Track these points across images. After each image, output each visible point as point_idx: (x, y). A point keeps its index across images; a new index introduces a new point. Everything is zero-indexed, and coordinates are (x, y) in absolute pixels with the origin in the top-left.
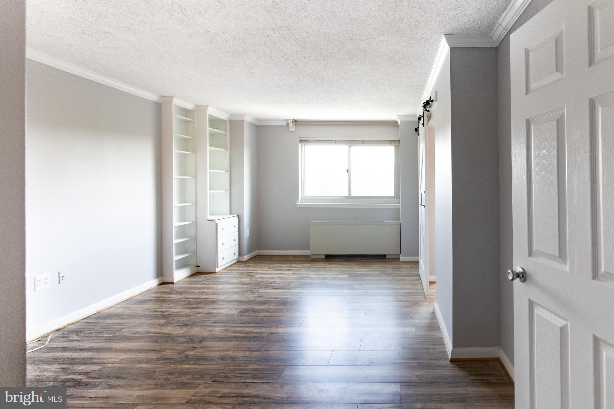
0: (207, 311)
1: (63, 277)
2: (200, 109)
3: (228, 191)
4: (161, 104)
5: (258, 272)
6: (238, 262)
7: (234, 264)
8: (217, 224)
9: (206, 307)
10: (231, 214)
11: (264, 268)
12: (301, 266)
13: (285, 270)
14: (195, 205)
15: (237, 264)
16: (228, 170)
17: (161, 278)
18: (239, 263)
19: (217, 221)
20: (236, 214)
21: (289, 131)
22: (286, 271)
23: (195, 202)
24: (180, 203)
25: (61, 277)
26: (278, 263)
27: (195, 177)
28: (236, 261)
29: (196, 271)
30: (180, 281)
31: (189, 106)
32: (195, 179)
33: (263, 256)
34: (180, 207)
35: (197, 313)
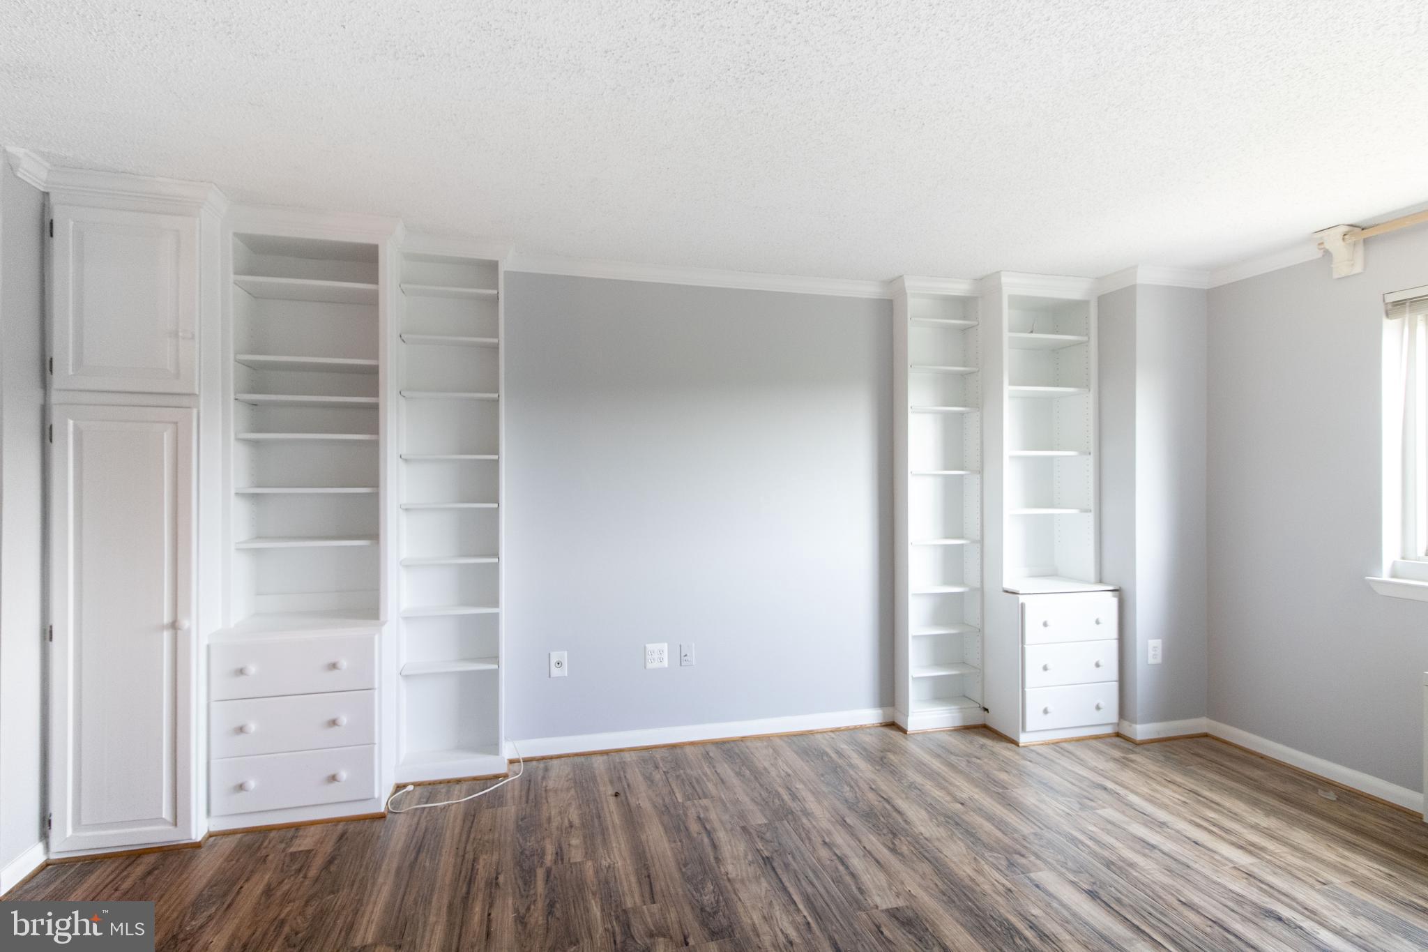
0: (847, 851)
1: (686, 655)
2: (987, 287)
3: (1090, 511)
4: (892, 300)
5: (1133, 798)
6: (1118, 735)
7: (1097, 738)
8: (1023, 605)
9: (864, 839)
10: (1101, 581)
11: (1169, 794)
12: (1331, 854)
13: (1234, 839)
14: (979, 545)
15: (1109, 740)
16: (1092, 447)
17: (891, 709)
18: (1117, 740)
19: (1022, 599)
20: (1111, 585)
21: (1335, 276)
22: (1233, 844)
23: (979, 538)
24: (947, 537)
25: (682, 655)
26: (1239, 796)
27: (981, 472)
28: (1109, 730)
29: (980, 722)
30: (924, 733)
31: (960, 288)
32: (979, 476)
33: (1224, 747)
34: (946, 547)
35: (825, 843)
